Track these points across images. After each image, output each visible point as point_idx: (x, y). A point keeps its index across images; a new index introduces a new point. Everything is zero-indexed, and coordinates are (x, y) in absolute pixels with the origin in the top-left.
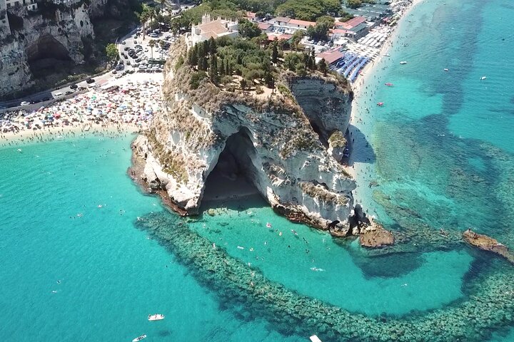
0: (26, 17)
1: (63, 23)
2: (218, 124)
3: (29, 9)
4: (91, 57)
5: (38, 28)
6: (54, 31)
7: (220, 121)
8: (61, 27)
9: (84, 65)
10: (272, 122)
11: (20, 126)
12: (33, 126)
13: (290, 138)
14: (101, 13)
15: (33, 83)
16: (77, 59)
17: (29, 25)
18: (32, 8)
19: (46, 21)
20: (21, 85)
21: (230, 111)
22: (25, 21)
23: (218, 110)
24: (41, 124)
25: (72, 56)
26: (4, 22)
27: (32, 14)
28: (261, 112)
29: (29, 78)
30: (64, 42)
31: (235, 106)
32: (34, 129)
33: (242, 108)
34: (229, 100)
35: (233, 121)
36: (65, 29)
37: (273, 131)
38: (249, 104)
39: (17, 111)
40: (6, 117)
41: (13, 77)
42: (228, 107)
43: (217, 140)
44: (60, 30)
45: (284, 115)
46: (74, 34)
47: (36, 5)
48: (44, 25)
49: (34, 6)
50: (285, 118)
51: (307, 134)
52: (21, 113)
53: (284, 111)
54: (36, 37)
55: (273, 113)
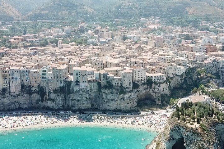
0: (141, 85)
1: (154, 88)
2: (172, 133)
3: (143, 82)
4: (164, 102)
5: (145, 89)
6: (151, 91)
7: (173, 132)
8: (154, 90)
9: (160, 105)
10: (191, 136)
11: (123, 122)
12: (127, 123)
13: (197, 144)
14: (179, 86)
15: (136, 108)
16: (158, 102)
17: (142, 88)
18: (144, 82)
19: (148, 87)
20: (130, 108)
21: (177, 129)
22: (140, 86)
23: (173, 128)
24: (130, 123)
25: (156, 101)
26: (130, 86)
27: (143, 84)
28: (188, 132)
29: (135, 106)
30: (154, 95)
31: (179, 127)
32: (127, 124)
33: (182, 129)
34: (177, 125)
35: (178, 133)
36: (155, 91)
37: (191, 140)
38: (184, 127)
39: (125, 117)
40: (120, 118)
41: (128, 105)
42: (177, 127)
43: (170, 139)
44: (153, 91)
45: (196, 135)
46: (158, 93)
47: (146, 81)
48: (147, 88)
49: (145, 81)
50: (196, 136)
51: (202, 144)
52: (126, 118)
53: (196, 133)
54: (144, 92)
55: (192, 133)
